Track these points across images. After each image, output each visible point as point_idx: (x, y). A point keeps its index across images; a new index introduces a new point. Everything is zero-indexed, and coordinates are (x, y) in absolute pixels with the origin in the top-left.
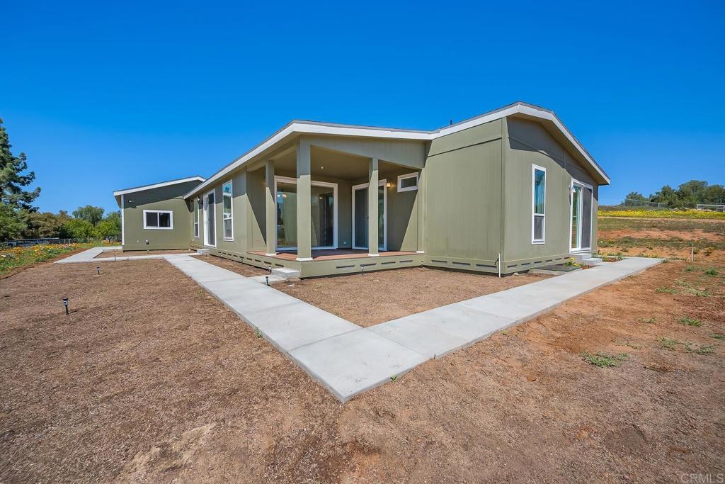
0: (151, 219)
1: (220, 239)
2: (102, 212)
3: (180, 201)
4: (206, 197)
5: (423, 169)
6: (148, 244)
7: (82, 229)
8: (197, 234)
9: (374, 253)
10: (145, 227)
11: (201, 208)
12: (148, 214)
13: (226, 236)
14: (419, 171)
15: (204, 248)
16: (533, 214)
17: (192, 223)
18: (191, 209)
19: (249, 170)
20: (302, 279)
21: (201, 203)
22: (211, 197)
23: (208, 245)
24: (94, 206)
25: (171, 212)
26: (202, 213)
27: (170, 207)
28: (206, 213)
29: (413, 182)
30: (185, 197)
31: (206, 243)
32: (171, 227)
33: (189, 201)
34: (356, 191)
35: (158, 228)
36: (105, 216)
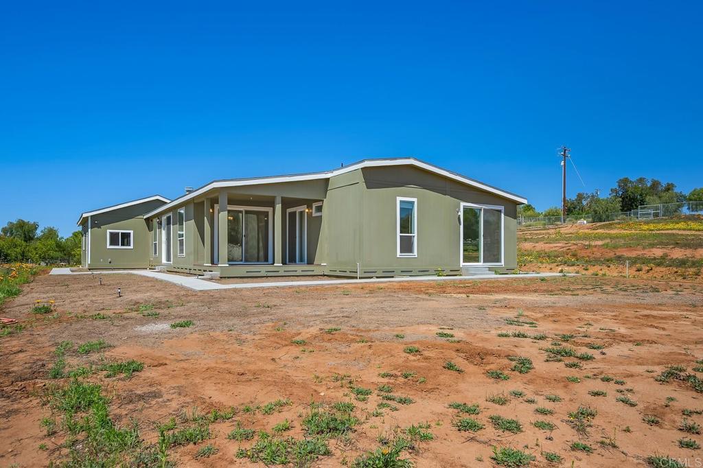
0: (114, 239)
1: (175, 256)
2: (36, 229)
3: (140, 221)
4: (164, 218)
5: (325, 200)
6: (110, 262)
7: (18, 250)
8: (155, 253)
9: (278, 264)
10: (108, 247)
11: (160, 228)
12: (111, 233)
13: (180, 253)
14: (323, 201)
15: (162, 265)
16: (399, 234)
17: (151, 242)
18: (150, 228)
19: (195, 202)
20: (221, 278)
21: (160, 223)
22: (169, 219)
23: (166, 262)
24: (26, 221)
25: (132, 232)
26: (161, 232)
27: (131, 227)
28: (164, 233)
29: (319, 209)
30: (145, 217)
31: (164, 261)
32: (132, 247)
33: (148, 220)
34: (290, 213)
35: (120, 247)
36: (39, 233)
